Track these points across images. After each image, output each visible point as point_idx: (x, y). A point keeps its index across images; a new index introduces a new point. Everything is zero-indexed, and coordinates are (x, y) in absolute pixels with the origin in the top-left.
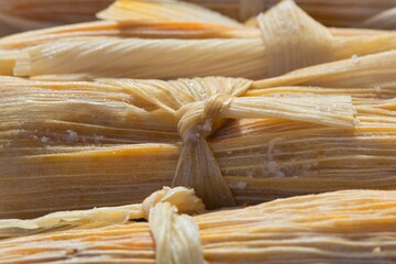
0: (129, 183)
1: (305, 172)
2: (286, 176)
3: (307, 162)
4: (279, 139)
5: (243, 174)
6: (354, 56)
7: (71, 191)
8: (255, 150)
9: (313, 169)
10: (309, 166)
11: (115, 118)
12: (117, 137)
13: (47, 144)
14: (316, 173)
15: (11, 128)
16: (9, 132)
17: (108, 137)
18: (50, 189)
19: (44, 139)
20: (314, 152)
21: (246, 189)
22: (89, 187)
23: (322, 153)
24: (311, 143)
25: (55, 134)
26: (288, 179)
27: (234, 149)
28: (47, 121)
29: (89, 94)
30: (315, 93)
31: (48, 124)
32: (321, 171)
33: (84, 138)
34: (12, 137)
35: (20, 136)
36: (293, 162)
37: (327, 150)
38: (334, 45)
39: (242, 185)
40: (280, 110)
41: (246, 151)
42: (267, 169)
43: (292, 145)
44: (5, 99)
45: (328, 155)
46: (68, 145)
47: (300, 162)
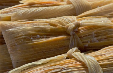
0: (57, 48)
1: (103, 40)
2: (99, 41)
3: (104, 37)
4: (95, 31)
5: (87, 42)
6: (98, 7)
7: (41, 52)
8: (89, 35)
9: (105, 39)
10: (104, 38)
11: (47, 30)
12: (50, 36)
13: (33, 39)
14: (106, 40)
15: (21, 36)
16: (21, 37)
17: (47, 36)
18: (36, 52)
19: (32, 38)
20: (105, 34)
21: (88, 46)
22: (46, 51)
23: (107, 34)
24: (103, 31)
25: (34, 36)
26: (100, 42)
27: (84, 35)
28: (31, 33)
29: (38, 24)
30: (95, 18)
31: (31, 34)
32: (108, 39)
33: (41, 37)
34: (23, 38)
35: (25, 38)
36: (100, 37)
37: (108, 33)
38: (90, 4)
39: (87, 45)
40: (94, 23)
41: (86, 36)
42: (93, 40)
43: (98, 33)
44: (16, 28)
45: (109, 34)
46: (38, 39)
47: (102, 37)
